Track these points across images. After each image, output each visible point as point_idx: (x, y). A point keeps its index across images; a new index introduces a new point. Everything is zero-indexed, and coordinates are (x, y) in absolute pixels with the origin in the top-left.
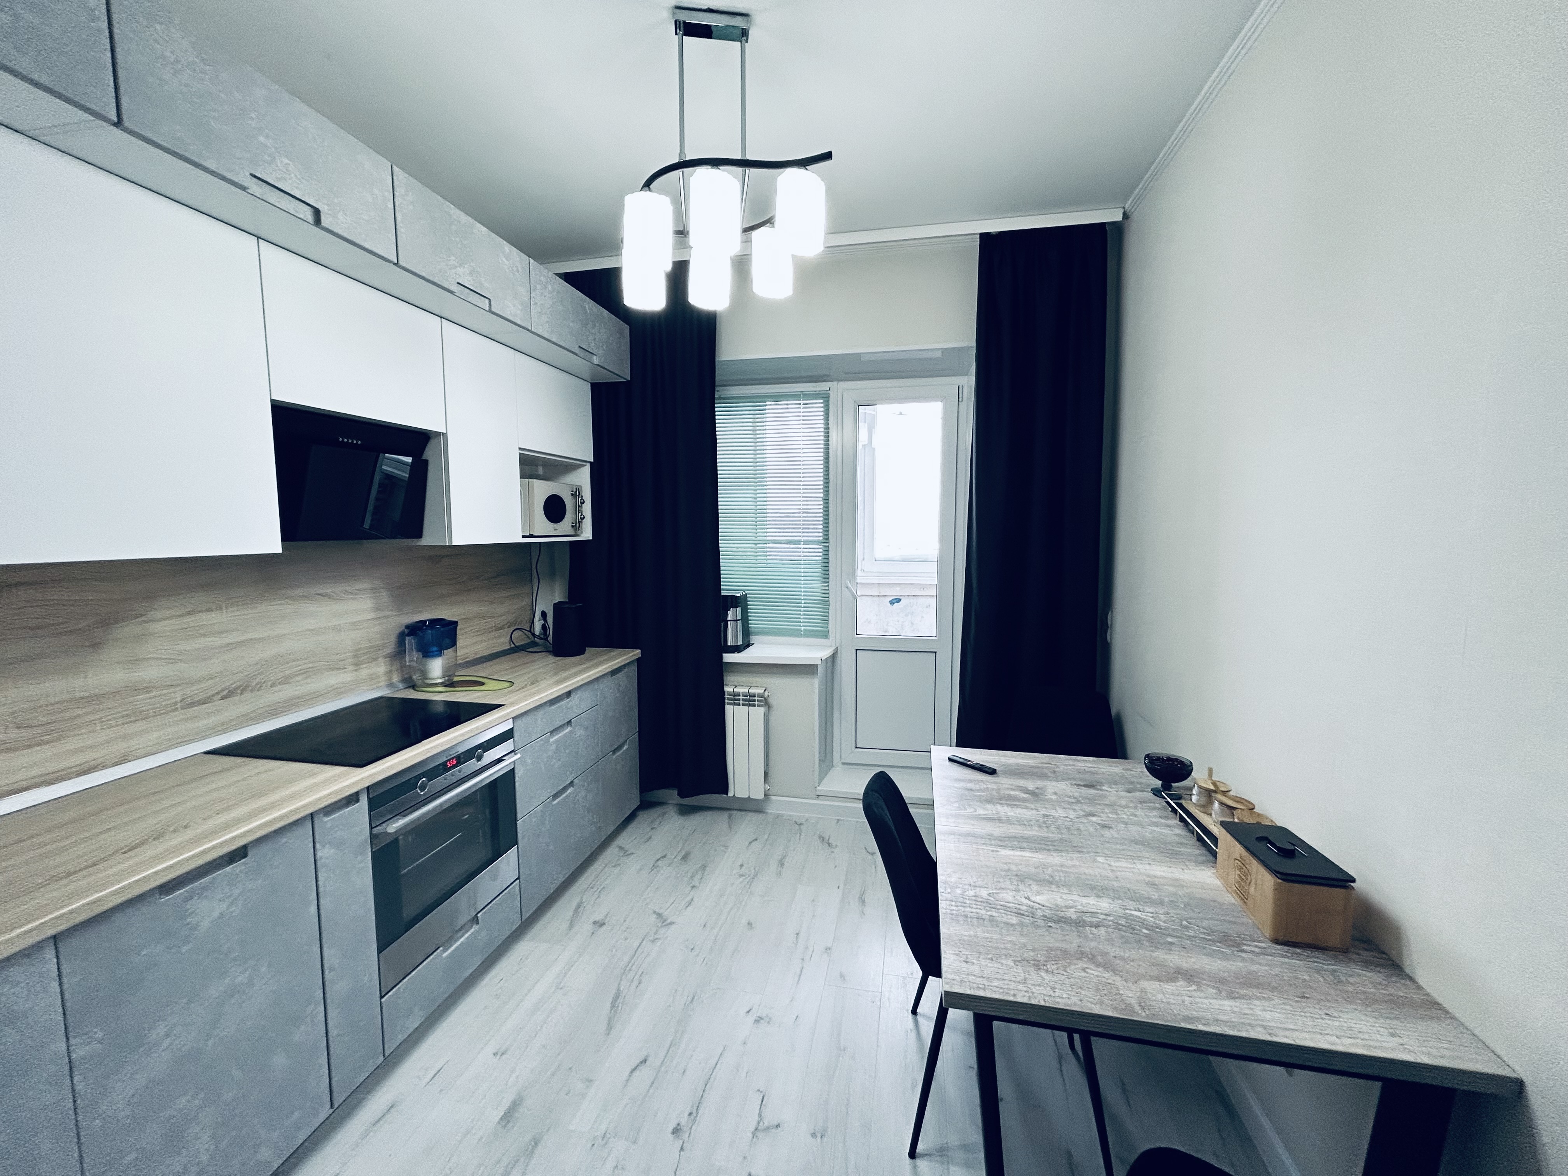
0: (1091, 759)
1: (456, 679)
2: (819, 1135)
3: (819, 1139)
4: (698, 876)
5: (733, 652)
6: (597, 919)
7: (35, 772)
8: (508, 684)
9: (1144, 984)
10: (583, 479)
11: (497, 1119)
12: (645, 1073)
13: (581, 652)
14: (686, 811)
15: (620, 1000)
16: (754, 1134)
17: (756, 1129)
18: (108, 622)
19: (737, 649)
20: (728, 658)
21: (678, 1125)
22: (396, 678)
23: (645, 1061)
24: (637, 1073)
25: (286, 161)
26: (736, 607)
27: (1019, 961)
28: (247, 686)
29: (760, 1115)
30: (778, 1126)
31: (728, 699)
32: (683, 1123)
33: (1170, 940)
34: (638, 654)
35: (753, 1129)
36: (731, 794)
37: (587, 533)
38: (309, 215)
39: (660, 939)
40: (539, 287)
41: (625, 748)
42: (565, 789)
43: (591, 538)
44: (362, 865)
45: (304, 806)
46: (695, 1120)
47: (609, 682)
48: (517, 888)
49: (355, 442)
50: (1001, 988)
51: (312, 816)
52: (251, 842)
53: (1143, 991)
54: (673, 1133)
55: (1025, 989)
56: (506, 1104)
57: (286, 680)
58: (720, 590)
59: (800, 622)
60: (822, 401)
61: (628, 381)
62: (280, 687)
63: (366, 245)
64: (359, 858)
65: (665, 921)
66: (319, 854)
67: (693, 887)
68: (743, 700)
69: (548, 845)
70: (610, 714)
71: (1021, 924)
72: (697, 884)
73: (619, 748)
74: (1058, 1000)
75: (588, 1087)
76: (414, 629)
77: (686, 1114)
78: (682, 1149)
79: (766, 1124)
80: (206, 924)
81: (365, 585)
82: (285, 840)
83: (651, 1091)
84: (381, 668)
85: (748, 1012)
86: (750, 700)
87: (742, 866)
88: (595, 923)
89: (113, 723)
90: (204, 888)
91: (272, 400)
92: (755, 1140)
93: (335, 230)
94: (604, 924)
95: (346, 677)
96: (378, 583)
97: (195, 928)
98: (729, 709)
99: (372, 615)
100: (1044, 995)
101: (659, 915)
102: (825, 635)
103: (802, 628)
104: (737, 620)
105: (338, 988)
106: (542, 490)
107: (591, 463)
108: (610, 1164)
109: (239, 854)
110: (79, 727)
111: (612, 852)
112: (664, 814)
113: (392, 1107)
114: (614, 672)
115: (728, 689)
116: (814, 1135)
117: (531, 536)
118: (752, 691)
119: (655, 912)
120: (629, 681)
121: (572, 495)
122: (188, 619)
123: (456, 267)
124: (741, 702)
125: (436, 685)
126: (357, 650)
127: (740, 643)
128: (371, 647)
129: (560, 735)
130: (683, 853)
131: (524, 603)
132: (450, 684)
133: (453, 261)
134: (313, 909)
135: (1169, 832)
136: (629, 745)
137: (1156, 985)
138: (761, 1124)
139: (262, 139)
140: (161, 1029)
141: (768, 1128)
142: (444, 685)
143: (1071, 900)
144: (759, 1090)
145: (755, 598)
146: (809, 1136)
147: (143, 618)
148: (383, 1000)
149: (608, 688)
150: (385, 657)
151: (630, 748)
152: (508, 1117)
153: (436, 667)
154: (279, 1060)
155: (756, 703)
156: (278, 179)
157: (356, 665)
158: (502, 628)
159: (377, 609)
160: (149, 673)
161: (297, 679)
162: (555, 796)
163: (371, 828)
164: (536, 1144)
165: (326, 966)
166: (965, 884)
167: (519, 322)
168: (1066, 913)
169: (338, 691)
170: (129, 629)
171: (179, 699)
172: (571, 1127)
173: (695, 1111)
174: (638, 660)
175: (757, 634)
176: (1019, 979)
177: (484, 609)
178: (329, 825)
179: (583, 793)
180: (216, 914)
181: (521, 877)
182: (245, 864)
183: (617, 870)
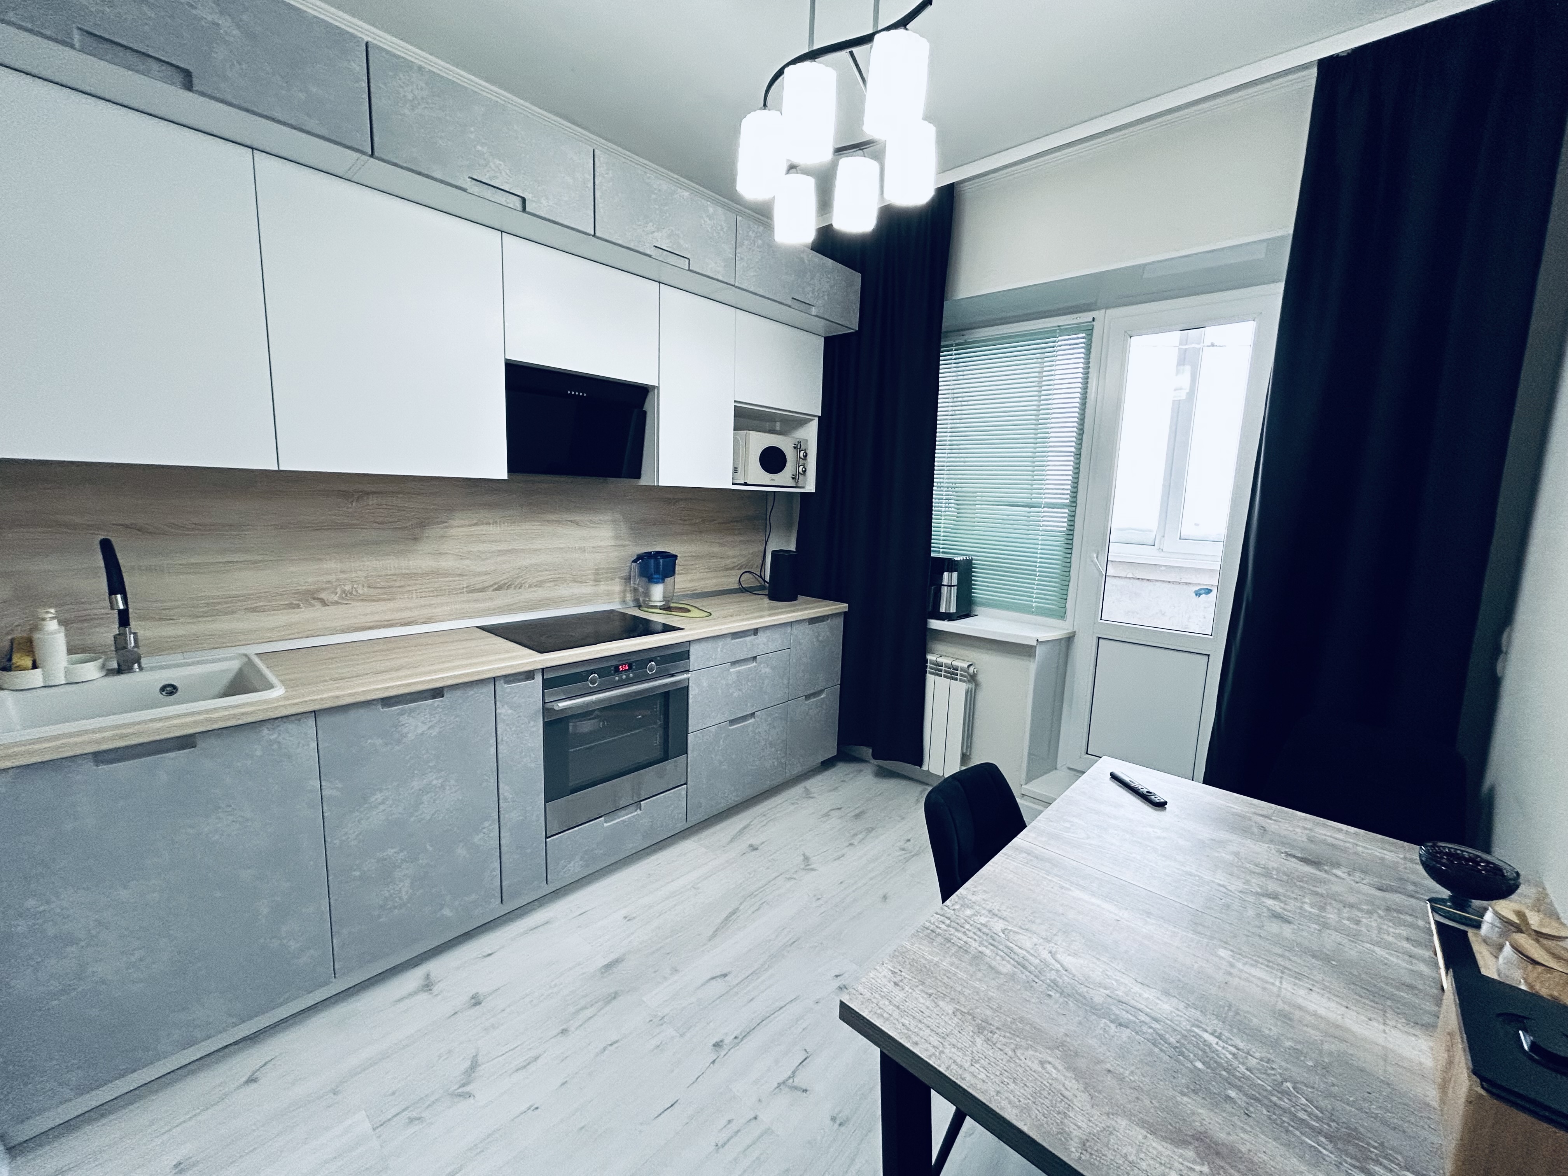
0: (1352, 829)
1: (672, 605)
2: (838, 1122)
3: (836, 1126)
4: (860, 836)
5: (943, 620)
6: (754, 843)
7: (377, 618)
8: (707, 614)
9: (1122, 1123)
10: (810, 434)
11: (601, 965)
12: (719, 986)
13: (795, 599)
14: (883, 774)
15: (734, 917)
16: (779, 1085)
17: (784, 1083)
18: (423, 524)
19: (949, 617)
20: (935, 624)
21: (721, 1041)
22: (629, 597)
23: (725, 975)
24: (713, 982)
25: (498, 162)
26: (952, 572)
27: (962, 1013)
28: (511, 585)
29: (794, 1072)
30: (805, 1091)
31: (931, 668)
32: (727, 1041)
33: (1232, 1093)
34: (845, 607)
35: (781, 1080)
36: (925, 768)
37: (810, 486)
38: (518, 203)
39: (795, 879)
40: (746, 242)
41: (822, 696)
42: (744, 718)
43: (814, 491)
44: (534, 729)
45: (489, 670)
46: (738, 1044)
47: (807, 628)
48: (684, 793)
49: (581, 394)
50: (908, 1029)
51: (495, 679)
52: (448, 686)
53: (1110, 1131)
54: (714, 1045)
55: (936, 1043)
56: (612, 957)
57: (540, 584)
58: (930, 551)
59: (1032, 597)
60: (1084, 335)
61: (856, 331)
62: (536, 589)
63: (566, 223)
64: (532, 723)
65: (808, 865)
66: (498, 711)
67: (851, 844)
68: (946, 671)
69: (721, 763)
70: (805, 660)
71: (1012, 977)
72: (856, 844)
73: (814, 695)
74: (968, 1077)
75: (672, 974)
76: (644, 560)
77: (733, 1037)
78: (714, 1062)
79: (795, 1084)
80: (411, 736)
81: (608, 517)
82: (472, 692)
83: (717, 1002)
84: (617, 587)
85: (837, 976)
86: (952, 673)
87: (909, 840)
88: (751, 846)
89: (423, 594)
90: (412, 711)
91: (506, 360)
92: (777, 1090)
93: (538, 213)
94: (757, 849)
95: (586, 589)
96: (618, 516)
97: (404, 736)
98: (930, 679)
99: (612, 542)
100: (955, 1062)
101: (806, 858)
102: (1062, 616)
103: (1034, 605)
104: (951, 586)
105: (511, 817)
106: (759, 441)
107: (819, 417)
108: (654, 1042)
109: (437, 693)
110: (403, 593)
111: (797, 790)
112: (861, 771)
113: (547, 922)
114: (812, 621)
115: (930, 657)
116: (833, 1119)
117: (745, 484)
118: (955, 663)
119: (804, 855)
120: (833, 633)
121: (795, 448)
122: (473, 528)
123: (654, 232)
124: (943, 673)
125: (655, 607)
126: (596, 570)
127: (953, 610)
128: (608, 568)
129: (743, 668)
130: (857, 811)
131: (756, 549)
132: (667, 608)
133: (650, 227)
134: (493, 750)
135: (1404, 965)
136: (827, 695)
137: (1138, 1134)
138: (791, 1080)
139: (479, 148)
140: (379, 796)
141: (796, 1088)
142: (661, 608)
143: (1116, 980)
144: (806, 1050)
145: (984, 565)
146: (830, 1118)
147: (446, 524)
148: (548, 840)
149: (805, 634)
150: (621, 578)
151: (830, 699)
152: (609, 966)
153: (657, 592)
154: (461, 851)
155: (959, 677)
156: (490, 179)
157: (595, 581)
158: (733, 568)
159: (617, 537)
160: (447, 563)
161: (548, 585)
162: (732, 722)
163: (544, 703)
164: (615, 998)
165: (501, 797)
166: (984, 909)
167: (720, 278)
168: (1091, 991)
169: (579, 600)
170: (434, 531)
171: (465, 586)
172: (644, 999)
173: (741, 1037)
174: (845, 613)
175: (983, 605)
176: (940, 1031)
177: (716, 549)
178: (508, 690)
179: (765, 727)
180: (419, 731)
181: (689, 782)
182: (442, 701)
183: (792, 808)
